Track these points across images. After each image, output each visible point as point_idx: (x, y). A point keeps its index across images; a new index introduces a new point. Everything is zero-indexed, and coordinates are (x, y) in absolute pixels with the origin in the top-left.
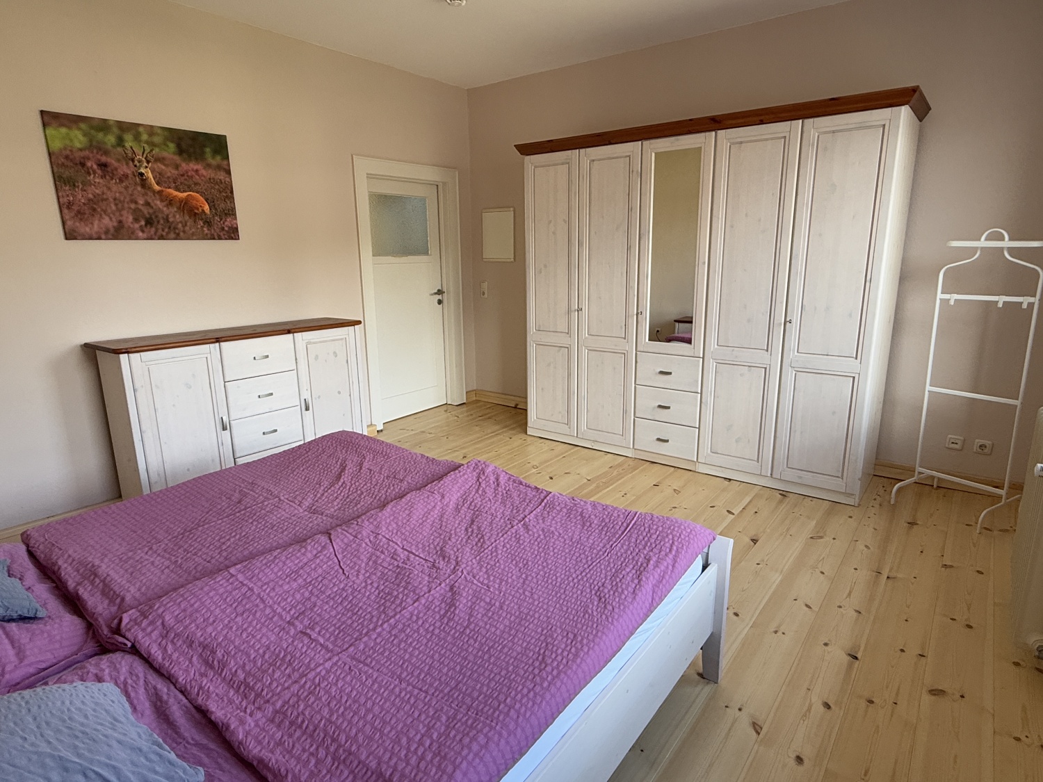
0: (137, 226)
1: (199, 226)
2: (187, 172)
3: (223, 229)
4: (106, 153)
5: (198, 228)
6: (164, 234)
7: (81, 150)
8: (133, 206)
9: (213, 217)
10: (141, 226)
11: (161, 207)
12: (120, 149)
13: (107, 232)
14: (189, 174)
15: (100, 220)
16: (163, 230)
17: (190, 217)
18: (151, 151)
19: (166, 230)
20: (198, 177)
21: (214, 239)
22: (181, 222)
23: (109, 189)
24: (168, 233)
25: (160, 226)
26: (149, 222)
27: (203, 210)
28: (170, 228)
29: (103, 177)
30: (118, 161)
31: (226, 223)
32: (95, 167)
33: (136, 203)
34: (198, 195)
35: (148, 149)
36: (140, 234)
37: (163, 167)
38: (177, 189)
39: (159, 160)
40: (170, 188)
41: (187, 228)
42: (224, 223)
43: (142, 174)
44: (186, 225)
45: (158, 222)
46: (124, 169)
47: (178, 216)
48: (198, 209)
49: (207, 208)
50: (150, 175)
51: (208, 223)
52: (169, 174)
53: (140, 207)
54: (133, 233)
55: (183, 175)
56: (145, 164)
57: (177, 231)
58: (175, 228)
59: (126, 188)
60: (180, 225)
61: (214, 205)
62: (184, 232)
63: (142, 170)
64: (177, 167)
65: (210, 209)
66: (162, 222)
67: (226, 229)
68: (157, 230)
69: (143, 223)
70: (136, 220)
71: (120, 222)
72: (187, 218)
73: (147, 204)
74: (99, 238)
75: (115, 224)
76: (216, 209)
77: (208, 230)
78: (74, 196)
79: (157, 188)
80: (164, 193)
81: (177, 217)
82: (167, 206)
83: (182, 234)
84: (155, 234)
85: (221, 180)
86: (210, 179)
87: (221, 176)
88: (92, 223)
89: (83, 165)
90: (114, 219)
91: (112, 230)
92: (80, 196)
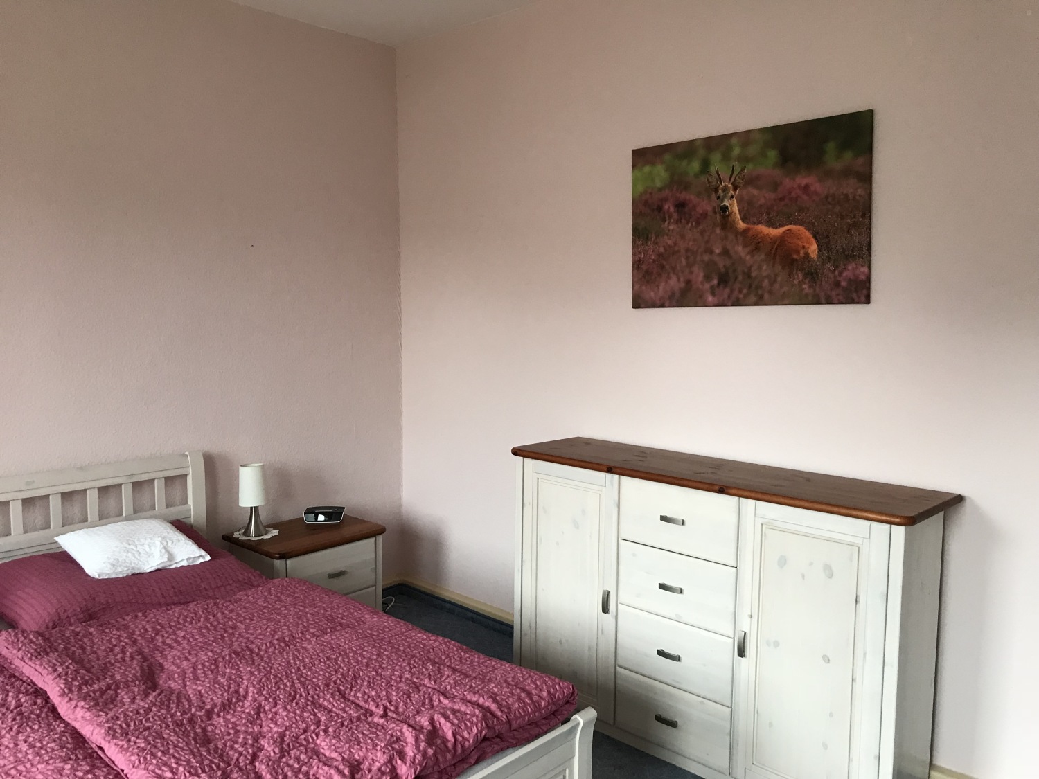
0: (707, 286)
1: (796, 282)
2: (790, 193)
3: (837, 284)
4: (686, 187)
5: (793, 285)
6: (741, 296)
7: (660, 190)
8: (706, 258)
9: (823, 263)
10: (712, 287)
11: (743, 254)
12: (703, 179)
13: (671, 297)
14: (794, 195)
15: (666, 282)
16: (740, 292)
17: (783, 268)
18: (742, 170)
19: (745, 291)
20: (805, 197)
21: (818, 303)
22: (768, 276)
23: (683, 237)
24: (746, 296)
25: (737, 286)
26: (724, 280)
27: (807, 254)
28: (750, 286)
29: (678, 222)
30: (699, 194)
31: (844, 274)
32: (672, 209)
33: (711, 252)
34: (802, 228)
35: (737, 169)
36: (710, 298)
37: (755, 192)
38: (771, 224)
39: (751, 181)
40: (760, 223)
41: (777, 286)
42: (840, 274)
43: (725, 209)
44: (775, 281)
45: (736, 278)
46: (706, 205)
47: (765, 267)
48: (798, 252)
49: (813, 248)
50: (736, 208)
51: (812, 275)
52: (762, 201)
53: (716, 259)
54: (701, 297)
55: (782, 199)
56: (732, 192)
57: (760, 292)
58: (758, 287)
59: (702, 233)
60: (766, 283)
61: (827, 243)
62: (770, 292)
63: (726, 203)
64: (775, 186)
65: (820, 250)
66: (740, 278)
67: (844, 284)
68: (732, 291)
69: (715, 282)
70: (707, 278)
71: (688, 282)
72: (778, 268)
73: (726, 252)
74: (662, 306)
75: (683, 285)
76: (829, 250)
77: (810, 287)
78: (645, 252)
79: (742, 225)
80: (750, 234)
81: (763, 268)
82: (751, 253)
83: (766, 296)
84: (729, 297)
85: (846, 195)
86: (827, 197)
87: (850, 187)
88: (658, 287)
89: (660, 209)
90: (682, 279)
91: (678, 294)
92: (650, 252)
